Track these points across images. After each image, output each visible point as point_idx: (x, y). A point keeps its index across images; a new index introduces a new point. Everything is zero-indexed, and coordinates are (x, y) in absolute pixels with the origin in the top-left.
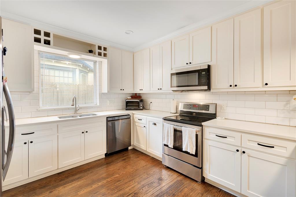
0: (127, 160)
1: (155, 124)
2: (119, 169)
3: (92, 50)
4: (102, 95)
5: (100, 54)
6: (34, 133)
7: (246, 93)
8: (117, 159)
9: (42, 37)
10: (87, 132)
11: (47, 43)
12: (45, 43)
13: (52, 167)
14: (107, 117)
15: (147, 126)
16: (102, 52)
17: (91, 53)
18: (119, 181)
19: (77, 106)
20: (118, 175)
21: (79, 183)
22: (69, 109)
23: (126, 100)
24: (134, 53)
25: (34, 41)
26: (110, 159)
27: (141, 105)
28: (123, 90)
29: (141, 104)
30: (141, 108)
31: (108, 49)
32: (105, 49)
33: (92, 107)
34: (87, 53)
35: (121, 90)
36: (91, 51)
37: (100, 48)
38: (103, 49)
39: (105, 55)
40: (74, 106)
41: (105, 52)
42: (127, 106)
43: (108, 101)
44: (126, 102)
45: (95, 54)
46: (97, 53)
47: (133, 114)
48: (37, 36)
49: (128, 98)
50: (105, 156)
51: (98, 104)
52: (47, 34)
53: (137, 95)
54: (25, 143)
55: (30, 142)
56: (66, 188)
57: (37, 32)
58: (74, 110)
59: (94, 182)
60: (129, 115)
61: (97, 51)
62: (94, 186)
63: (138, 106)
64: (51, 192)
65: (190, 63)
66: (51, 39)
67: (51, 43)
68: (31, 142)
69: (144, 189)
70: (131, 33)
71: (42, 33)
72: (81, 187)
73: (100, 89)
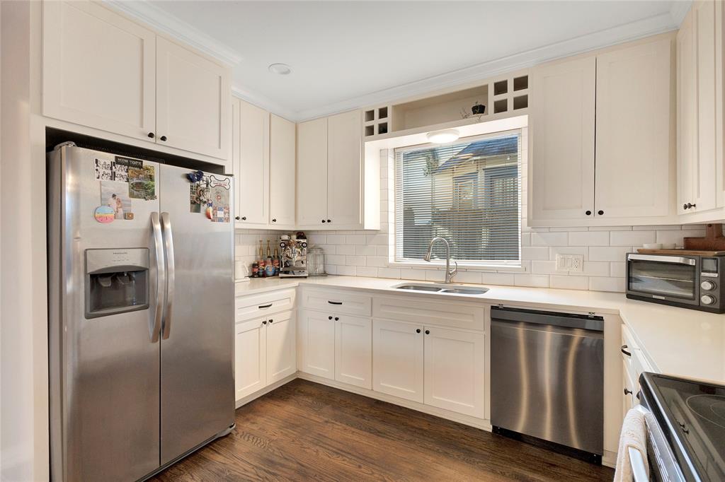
4: (531, 234)
6: (341, 304)
9: (376, 122)
10: (427, 332)
12: (380, 132)
14: (495, 309)
16: (510, 95)
23: (629, 255)
24: (675, 32)
27: (706, 286)
29: (709, 281)
30: (706, 299)
31: (529, 78)
35: (589, 214)
36: (480, 109)
38: (511, 85)
43: (556, 256)
44: (630, 262)
46: (490, 109)
48: (369, 124)
49: (647, 246)
61: (491, 99)
66: (389, 118)
67: (389, 126)
71: (376, 115)
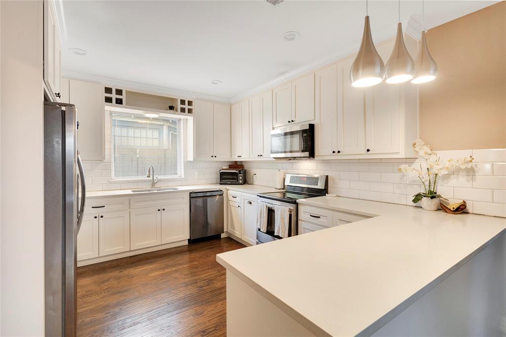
0: (213, 249)
1: (250, 203)
2: (201, 257)
3: (174, 106)
4: (187, 163)
5: (183, 110)
6: (104, 206)
7: (361, 161)
8: (202, 247)
9: (114, 96)
10: (164, 210)
11: (119, 102)
12: (117, 103)
13: (123, 247)
14: (190, 193)
15: (242, 206)
16: (186, 107)
17: (172, 109)
18: (197, 268)
19: (155, 178)
20: (197, 263)
21: (151, 266)
22: (145, 181)
23: (220, 170)
24: (231, 105)
25: (106, 102)
26: (193, 247)
27: (241, 178)
28: (215, 157)
29: (241, 176)
30: (241, 182)
31: (193, 103)
32: (190, 103)
33: (174, 180)
34: (167, 110)
35: (212, 156)
36: (171, 108)
37: (183, 102)
38: (187, 103)
39: (190, 111)
40: (151, 178)
41: (190, 107)
42: (221, 179)
43: (196, 172)
44: (221, 173)
45: (177, 110)
46: (179, 110)
47: (228, 190)
48: (109, 95)
49: (224, 168)
50: (189, 243)
51: (183, 176)
52: (119, 92)
53: (238, 164)
54: (96, 217)
55: (100, 216)
56: (137, 270)
57: (108, 90)
58: (151, 183)
59: (168, 267)
60: (222, 191)
61: (180, 106)
62: (166, 271)
63: (237, 179)
64: (120, 272)
65: (293, 121)
66: (123, 97)
67: (124, 102)
68: (102, 217)
69: (222, 277)
70: (219, 82)
71: (114, 91)
72: (152, 270)
73: (186, 156)
